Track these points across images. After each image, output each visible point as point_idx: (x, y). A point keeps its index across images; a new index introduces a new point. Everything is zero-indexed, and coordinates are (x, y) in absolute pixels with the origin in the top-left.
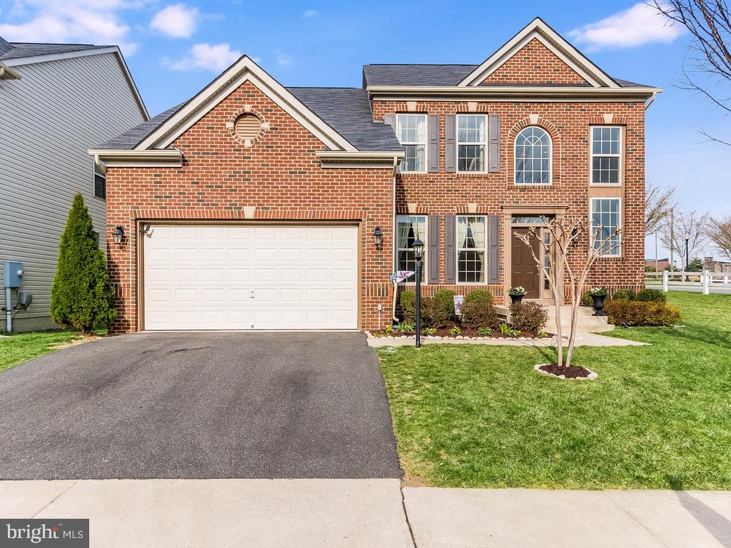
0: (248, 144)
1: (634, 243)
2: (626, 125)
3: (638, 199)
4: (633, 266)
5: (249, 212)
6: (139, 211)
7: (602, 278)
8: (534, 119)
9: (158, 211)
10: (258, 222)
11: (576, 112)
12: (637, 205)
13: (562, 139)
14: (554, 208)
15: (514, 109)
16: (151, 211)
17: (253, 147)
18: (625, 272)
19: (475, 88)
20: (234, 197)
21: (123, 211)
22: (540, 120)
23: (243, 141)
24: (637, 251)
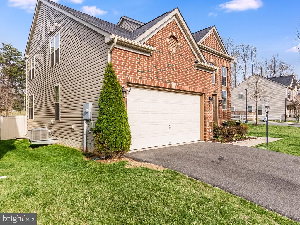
0: (174, 51)
1: (229, 105)
2: (227, 68)
5: (174, 85)
6: (129, 78)
9: (139, 79)
10: (177, 91)
11: (220, 61)
14: (215, 92)
15: (208, 56)
16: (135, 79)
17: (175, 53)
20: (169, 77)
21: (122, 77)
22: (213, 61)
23: (172, 50)
24: (230, 108)
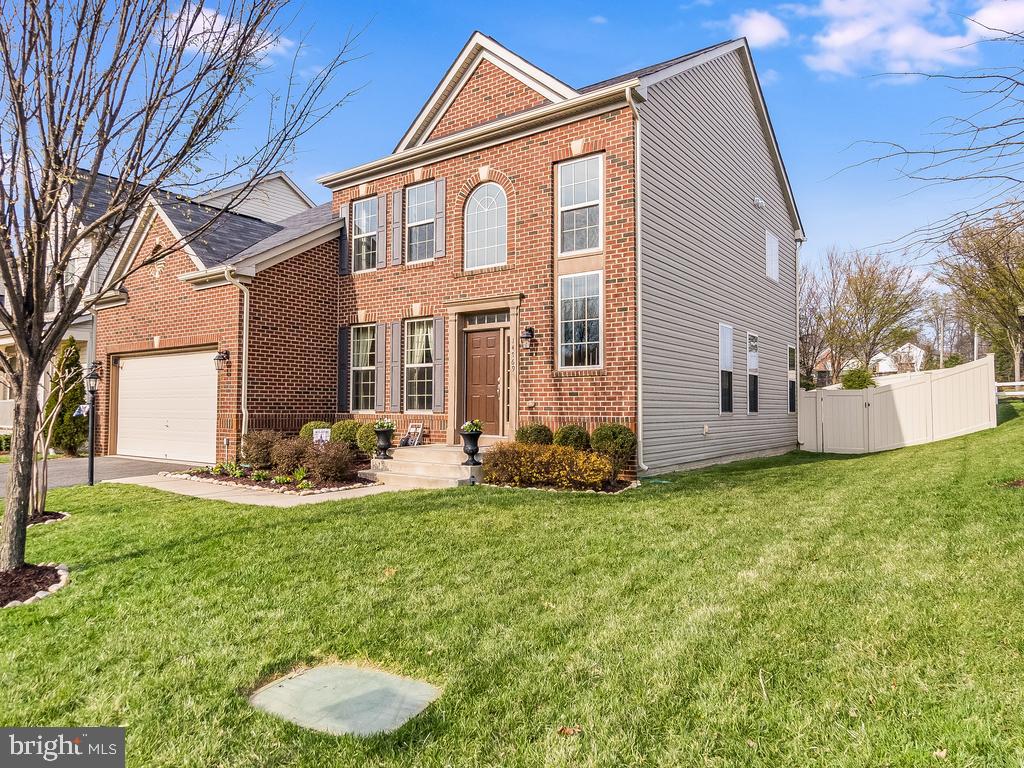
1: (618, 344)
2: (604, 151)
3: (623, 270)
4: (617, 383)
5: (157, 341)
7: (571, 404)
8: (484, 172)
11: (536, 149)
12: (622, 280)
13: (517, 193)
14: (504, 298)
15: (463, 165)
18: (605, 393)
19: (420, 147)
21: (103, 348)
22: (491, 173)
24: (623, 359)
